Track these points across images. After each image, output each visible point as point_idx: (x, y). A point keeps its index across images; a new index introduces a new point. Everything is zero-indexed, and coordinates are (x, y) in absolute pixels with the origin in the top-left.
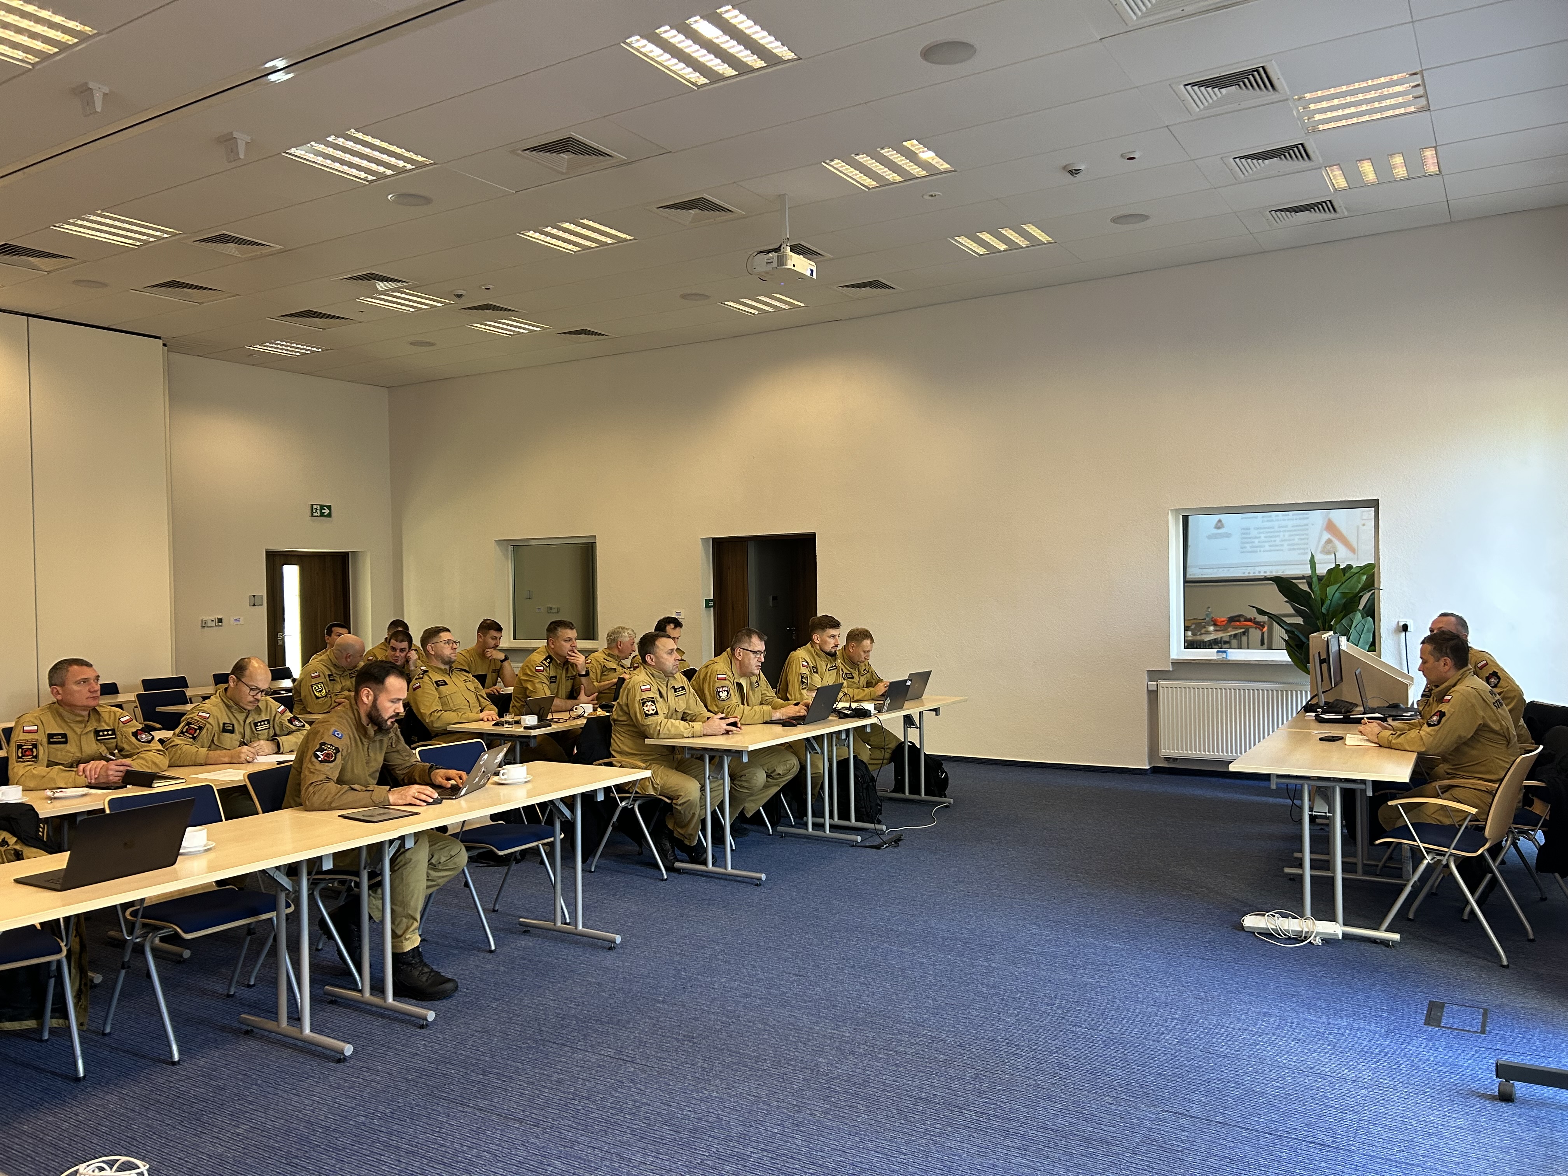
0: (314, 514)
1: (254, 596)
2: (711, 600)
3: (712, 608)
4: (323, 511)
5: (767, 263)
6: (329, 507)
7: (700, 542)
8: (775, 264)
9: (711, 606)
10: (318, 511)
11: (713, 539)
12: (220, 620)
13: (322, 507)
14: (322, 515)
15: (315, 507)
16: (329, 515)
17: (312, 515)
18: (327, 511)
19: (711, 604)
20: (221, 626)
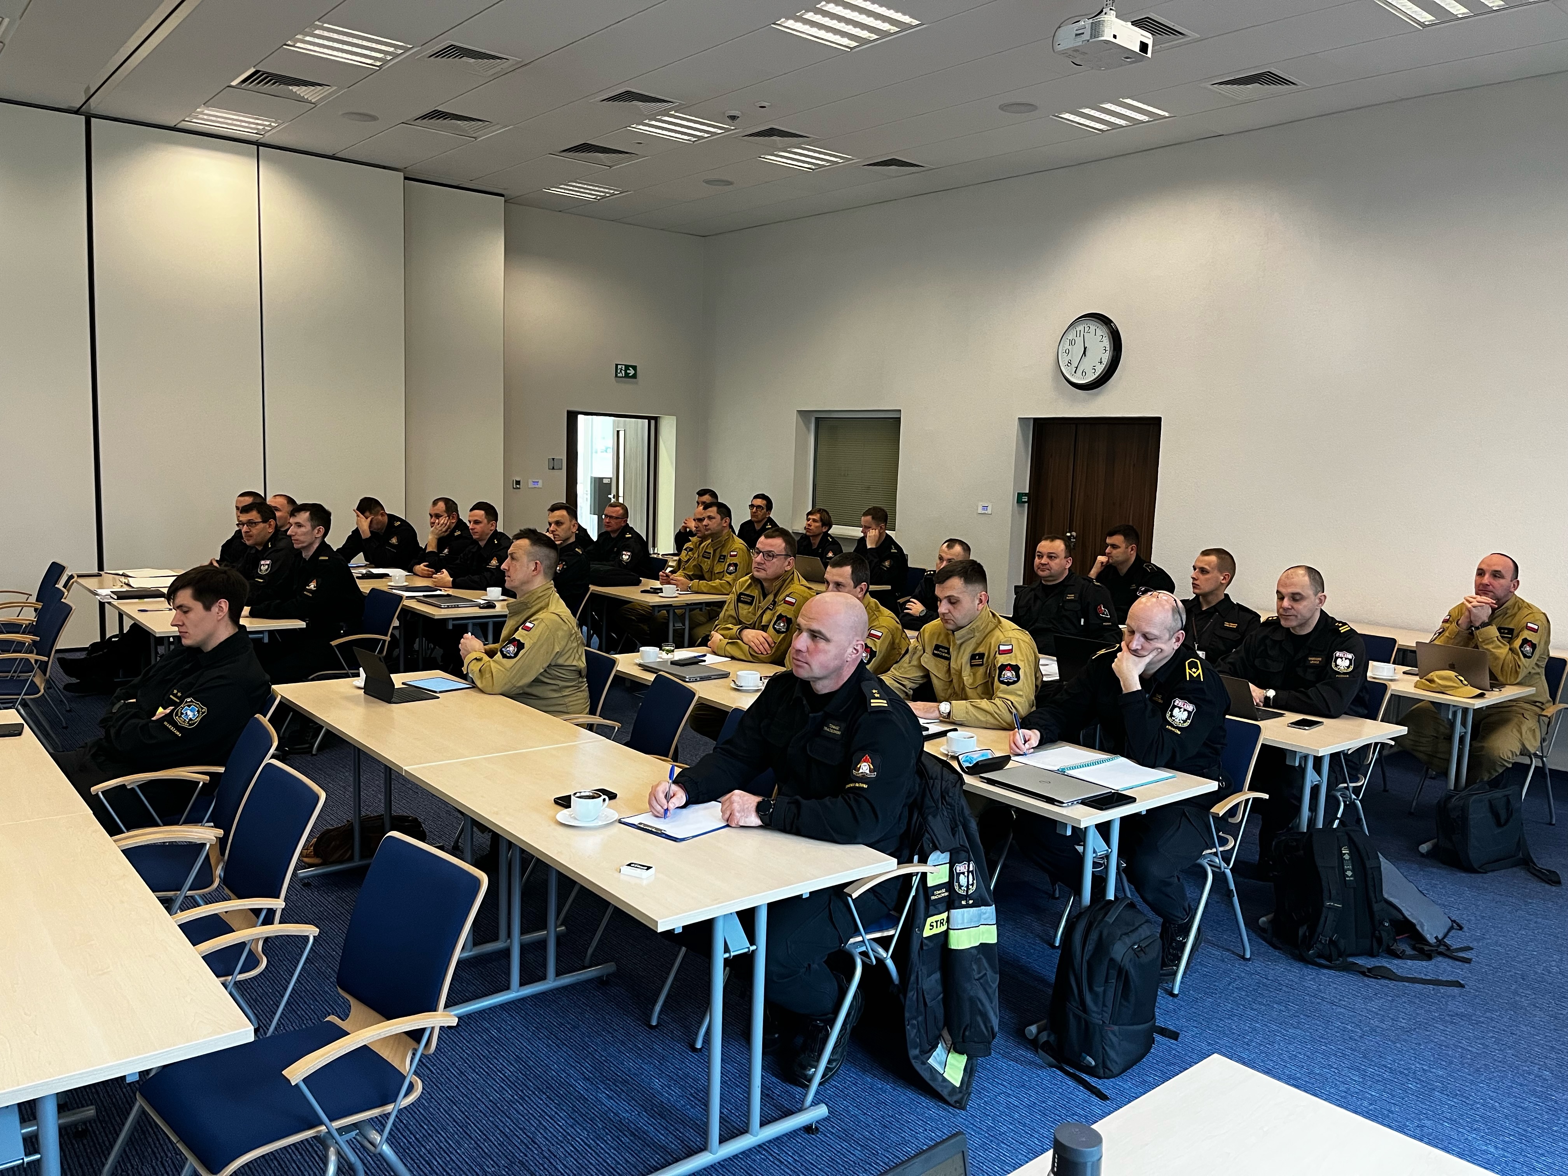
0: (619, 375)
1: (553, 459)
2: (1026, 494)
3: (1026, 505)
4: (628, 371)
5: (1077, 35)
6: (635, 368)
7: (1016, 422)
8: (1086, 36)
9: (1025, 502)
10: (623, 372)
11: (1035, 419)
12: (518, 483)
13: (627, 367)
14: (627, 375)
15: (619, 367)
16: (634, 376)
17: (616, 375)
18: (631, 372)
19: (1025, 499)
20: (519, 488)
